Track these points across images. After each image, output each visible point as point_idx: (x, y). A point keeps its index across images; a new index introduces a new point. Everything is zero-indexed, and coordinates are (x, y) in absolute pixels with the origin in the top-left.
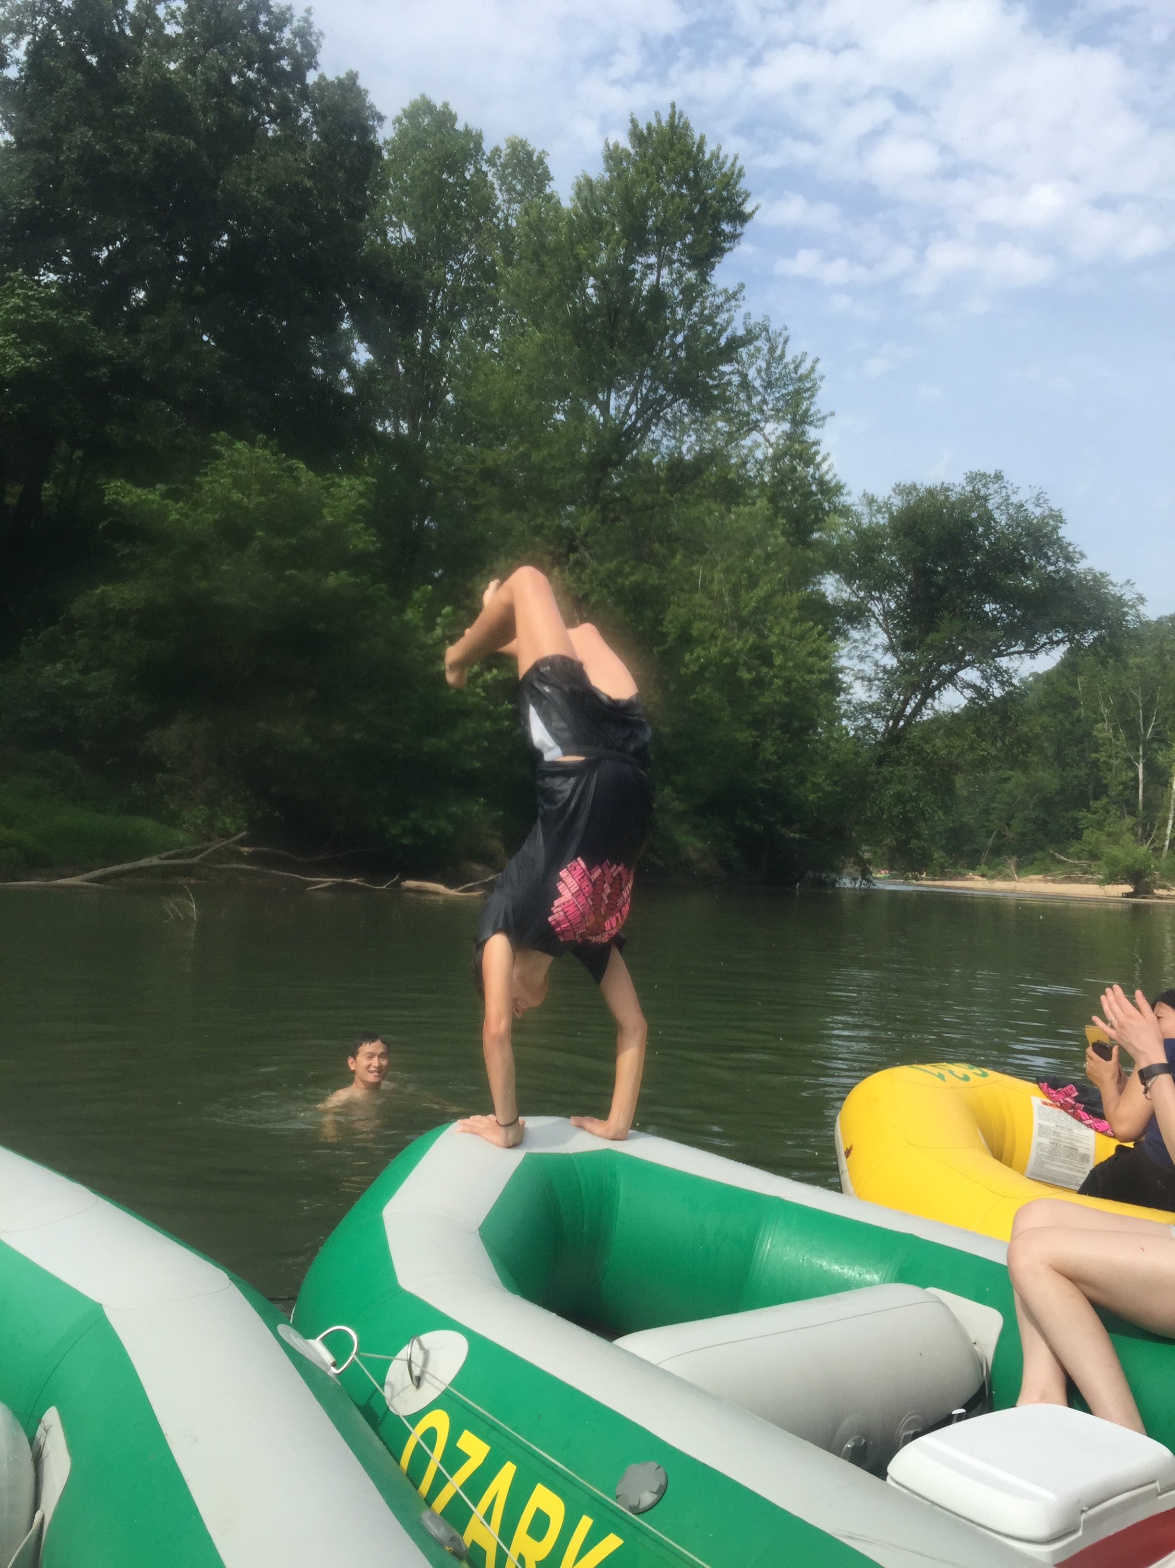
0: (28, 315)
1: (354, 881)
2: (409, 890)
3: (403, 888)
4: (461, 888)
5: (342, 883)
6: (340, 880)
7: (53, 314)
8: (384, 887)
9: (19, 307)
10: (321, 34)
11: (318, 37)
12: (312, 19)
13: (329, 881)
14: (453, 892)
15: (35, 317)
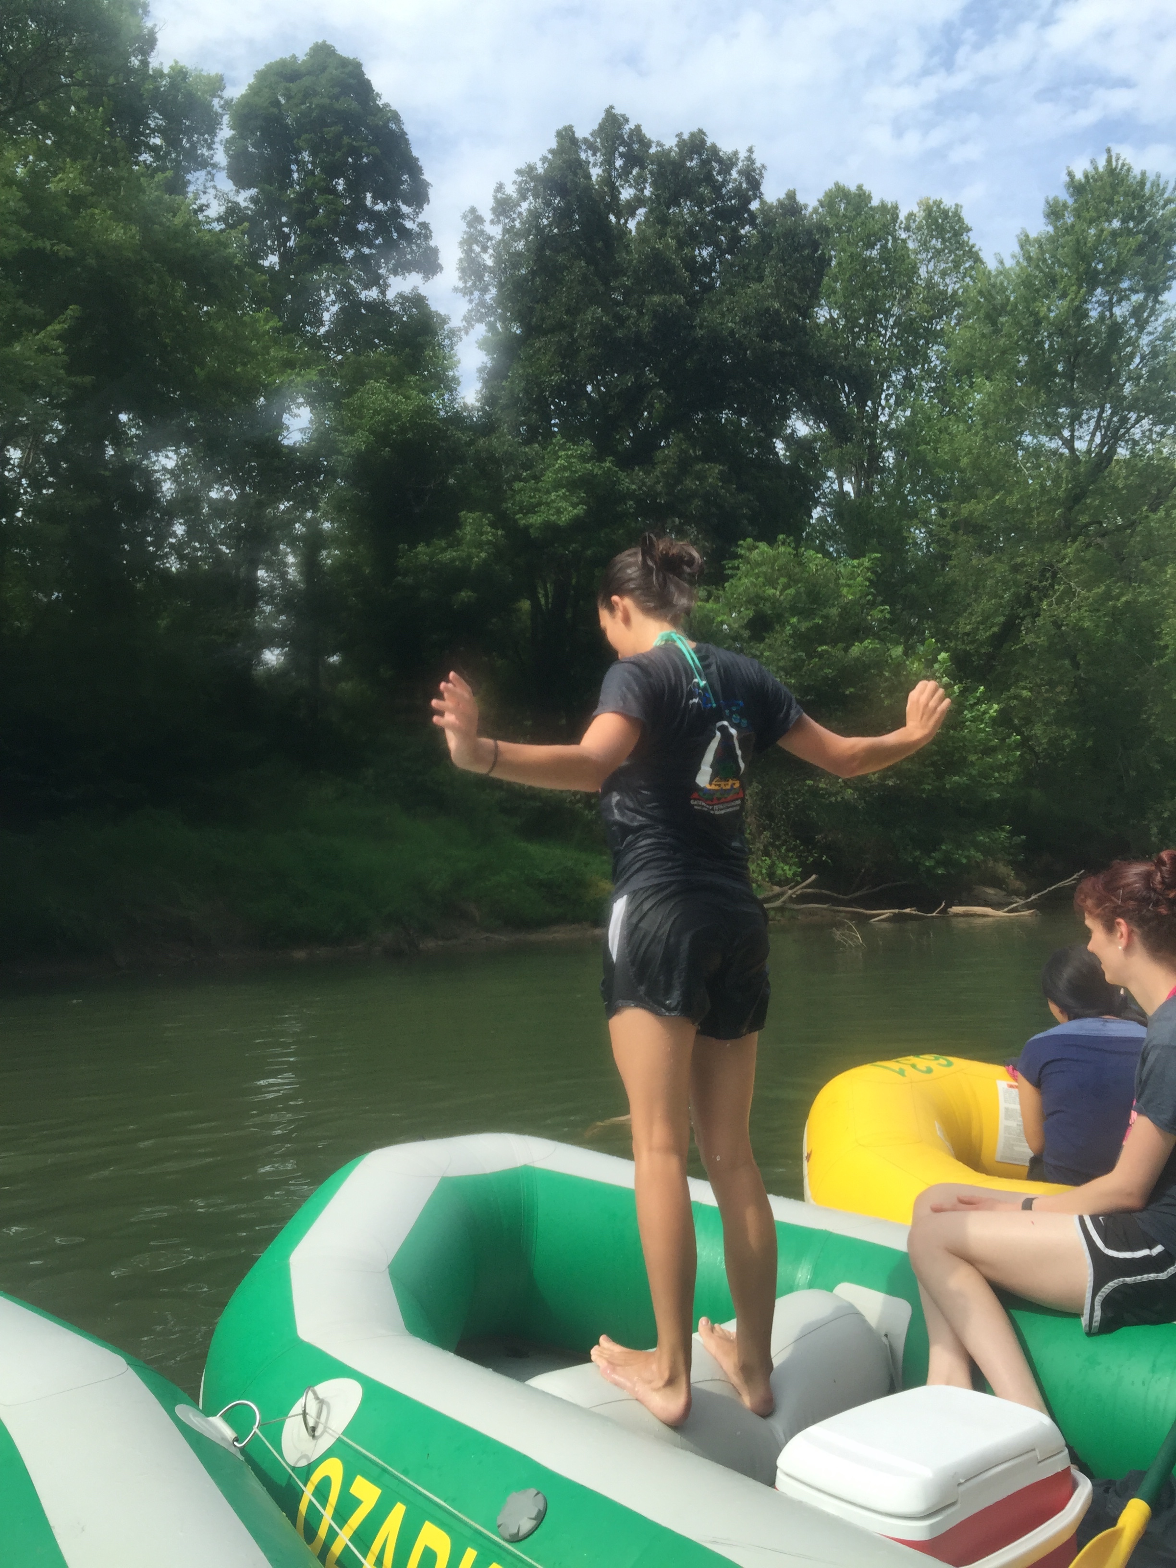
0: (572, 471)
1: (908, 910)
2: (957, 915)
3: (951, 914)
4: (1006, 910)
5: (899, 913)
6: (897, 911)
7: (589, 466)
8: (934, 914)
9: (564, 467)
10: (763, 166)
11: (761, 171)
12: (754, 156)
13: (888, 913)
14: (1000, 913)
15: (576, 472)
